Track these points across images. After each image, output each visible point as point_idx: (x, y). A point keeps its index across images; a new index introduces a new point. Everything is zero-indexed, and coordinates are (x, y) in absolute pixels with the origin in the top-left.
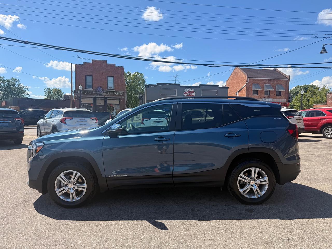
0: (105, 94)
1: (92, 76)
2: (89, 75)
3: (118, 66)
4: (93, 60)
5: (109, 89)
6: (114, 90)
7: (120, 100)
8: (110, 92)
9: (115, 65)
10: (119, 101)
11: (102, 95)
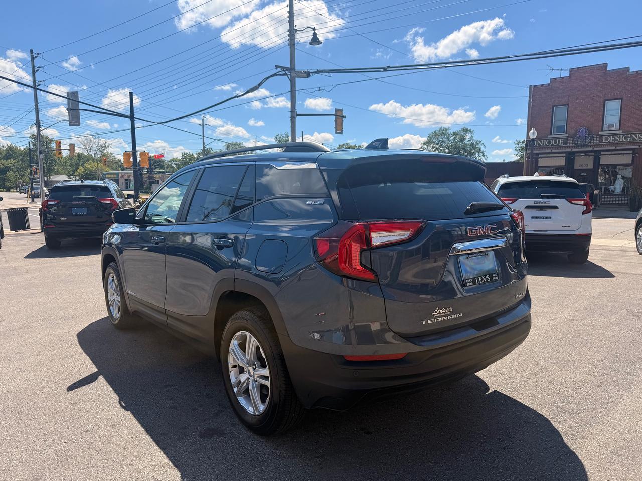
0: (596, 141)
1: (568, 105)
2: (561, 103)
3: (637, 71)
4: (572, 70)
5: (607, 129)
6: (621, 132)
7: (634, 154)
8: (608, 136)
9: (627, 69)
10: (633, 158)
11: (587, 146)
